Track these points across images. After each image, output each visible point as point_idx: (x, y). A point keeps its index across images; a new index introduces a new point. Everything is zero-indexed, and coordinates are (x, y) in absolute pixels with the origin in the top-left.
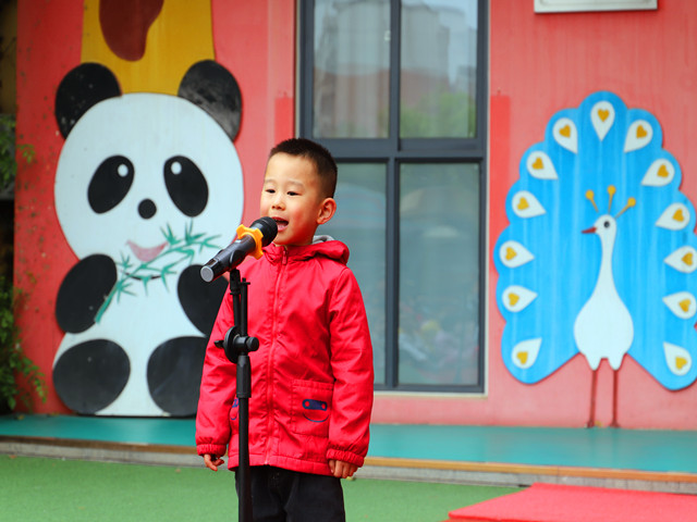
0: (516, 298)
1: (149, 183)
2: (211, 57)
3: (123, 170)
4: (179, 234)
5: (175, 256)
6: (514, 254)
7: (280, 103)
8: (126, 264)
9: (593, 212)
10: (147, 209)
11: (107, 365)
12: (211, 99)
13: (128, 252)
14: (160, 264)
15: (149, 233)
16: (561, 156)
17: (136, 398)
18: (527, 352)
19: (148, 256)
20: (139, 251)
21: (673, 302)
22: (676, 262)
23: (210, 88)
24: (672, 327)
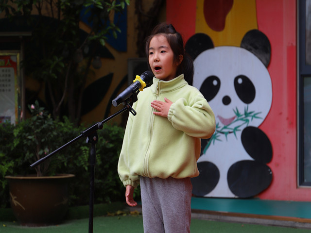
1: (227, 88)
2: (256, 28)
3: (215, 83)
4: (242, 112)
5: (240, 123)
7: (290, 49)
8: (217, 126)
10: (227, 101)
12: (256, 48)
13: (218, 120)
14: (233, 126)
15: (228, 112)
17: (222, 189)
19: (227, 122)
20: (223, 120)
23: (255, 43)
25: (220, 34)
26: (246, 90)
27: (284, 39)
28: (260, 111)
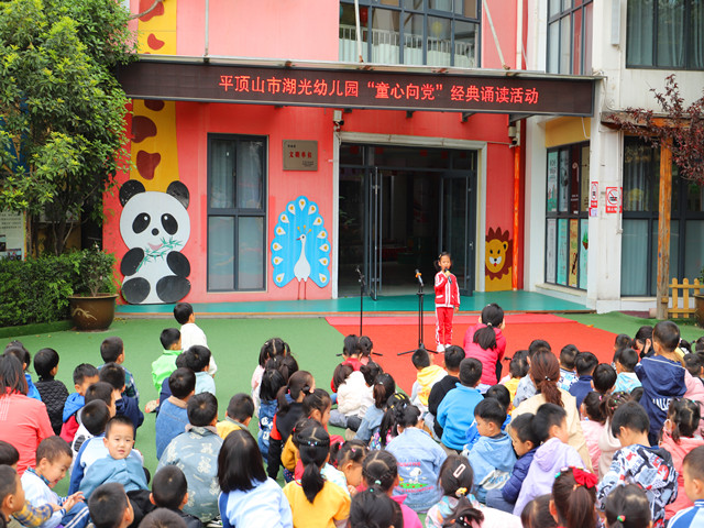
0: (277, 260)
1: (156, 223)
3: (146, 218)
4: (167, 241)
5: (166, 248)
6: (277, 246)
7: (202, 197)
8: (148, 251)
9: (299, 233)
10: (155, 232)
11: (141, 287)
12: (178, 195)
13: (148, 247)
14: (160, 251)
15: (156, 240)
16: (290, 216)
17: (153, 297)
18: (280, 278)
19: (156, 248)
20: (152, 247)
21: (321, 261)
22: (322, 248)
23: (178, 190)
24: (321, 269)
25: (150, 181)
26: (170, 224)
27: (198, 188)
28: (181, 240)
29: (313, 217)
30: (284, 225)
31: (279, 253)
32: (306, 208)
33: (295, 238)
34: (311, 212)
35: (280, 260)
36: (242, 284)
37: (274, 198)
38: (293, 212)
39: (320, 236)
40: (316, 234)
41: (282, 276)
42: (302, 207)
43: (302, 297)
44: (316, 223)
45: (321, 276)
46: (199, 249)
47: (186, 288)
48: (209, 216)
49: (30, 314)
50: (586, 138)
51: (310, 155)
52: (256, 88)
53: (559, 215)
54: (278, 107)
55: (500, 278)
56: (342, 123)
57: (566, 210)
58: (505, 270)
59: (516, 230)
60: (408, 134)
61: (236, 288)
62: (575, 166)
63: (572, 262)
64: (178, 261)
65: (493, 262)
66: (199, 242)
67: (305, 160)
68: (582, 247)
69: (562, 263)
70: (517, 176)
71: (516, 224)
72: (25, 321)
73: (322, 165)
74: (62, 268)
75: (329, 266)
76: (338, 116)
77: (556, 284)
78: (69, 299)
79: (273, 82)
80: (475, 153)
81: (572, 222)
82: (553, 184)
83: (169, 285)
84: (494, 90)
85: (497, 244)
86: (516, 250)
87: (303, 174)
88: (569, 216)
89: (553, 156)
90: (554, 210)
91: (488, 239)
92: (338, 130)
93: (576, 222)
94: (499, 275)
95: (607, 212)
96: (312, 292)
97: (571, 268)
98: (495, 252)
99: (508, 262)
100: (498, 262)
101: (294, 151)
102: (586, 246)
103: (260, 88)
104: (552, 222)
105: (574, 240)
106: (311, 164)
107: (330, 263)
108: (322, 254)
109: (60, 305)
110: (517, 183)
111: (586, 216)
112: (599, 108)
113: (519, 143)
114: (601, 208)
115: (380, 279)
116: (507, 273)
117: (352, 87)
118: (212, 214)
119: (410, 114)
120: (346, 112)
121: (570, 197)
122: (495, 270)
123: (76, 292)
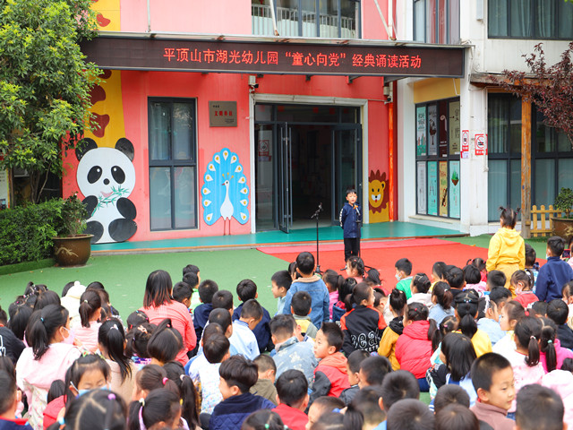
0: (207, 203)
1: (107, 174)
2: (124, 137)
3: (98, 170)
4: (117, 189)
5: (116, 195)
6: (206, 191)
7: (145, 151)
8: (100, 198)
9: (224, 179)
10: (106, 182)
11: (96, 228)
12: (125, 149)
13: (101, 194)
14: (111, 198)
15: (107, 189)
16: (216, 165)
17: (106, 237)
18: (210, 217)
19: (107, 196)
20: (104, 194)
21: (242, 202)
22: (242, 191)
23: (125, 146)
24: (242, 209)
25: (101, 139)
26: (119, 175)
27: (141, 144)
28: (128, 188)
29: (235, 165)
30: (212, 173)
31: (208, 197)
32: (229, 158)
33: (221, 183)
34: (233, 161)
35: (209, 202)
36: (178, 224)
37: (203, 150)
38: (218, 161)
39: (240, 181)
40: (237, 179)
41: (211, 216)
42: (226, 157)
43: (227, 232)
44: (237, 170)
45: (242, 215)
46: (143, 195)
47: (133, 229)
48: (150, 167)
49: (24, 254)
50: (457, 95)
51: (231, 114)
52: (194, 58)
53: (428, 159)
54: (204, 74)
55: (380, 212)
56: (256, 86)
57: (435, 154)
58: (383, 205)
59: (391, 172)
60: (307, 94)
61: (173, 227)
62: (443, 118)
63: (441, 196)
64: (126, 206)
65: (374, 199)
66: (143, 189)
67: (226, 117)
68: (452, 184)
69: (433, 197)
70: (391, 127)
71: (392, 167)
72: (19, 260)
73: (241, 122)
74: (46, 213)
75: (249, 206)
76: (252, 81)
77: (428, 215)
78: (53, 240)
79: (209, 53)
80: (358, 109)
81: (441, 163)
82: (422, 133)
83: (119, 226)
84: (387, 57)
85: (377, 184)
86: (391, 188)
87: (226, 130)
88: (439, 159)
89: (422, 110)
90: (425, 154)
91: (370, 180)
92: (253, 92)
93: (446, 163)
94: (379, 209)
95: (476, 154)
96: (236, 228)
97: (441, 201)
98: (376, 190)
99: (386, 198)
100: (378, 199)
101: (218, 110)
102: (455, 182)
103: (198, 59)
104: (422, 165)
105: (443, 179)
106: (232, 121)
107: (249, 203)
108: (243, 197)
109: (46, 245)
110: (391, 133)
111: (457, 158)
112: (468, 72)
113: (392, 101)
114: (472, 151)
115: (291, 216)
116: (385, 207)
117: (273, 56)
118: (152, 165)
119: (309, 77)
120: (259, 77)
121: (439, 143)
122: (376, 205)
123: (59, 234)
